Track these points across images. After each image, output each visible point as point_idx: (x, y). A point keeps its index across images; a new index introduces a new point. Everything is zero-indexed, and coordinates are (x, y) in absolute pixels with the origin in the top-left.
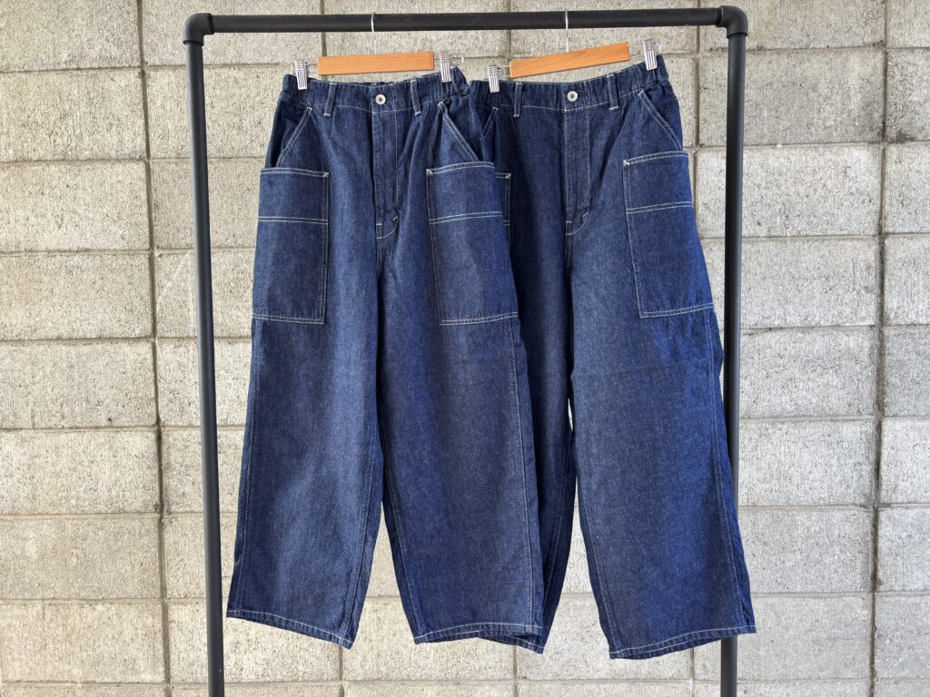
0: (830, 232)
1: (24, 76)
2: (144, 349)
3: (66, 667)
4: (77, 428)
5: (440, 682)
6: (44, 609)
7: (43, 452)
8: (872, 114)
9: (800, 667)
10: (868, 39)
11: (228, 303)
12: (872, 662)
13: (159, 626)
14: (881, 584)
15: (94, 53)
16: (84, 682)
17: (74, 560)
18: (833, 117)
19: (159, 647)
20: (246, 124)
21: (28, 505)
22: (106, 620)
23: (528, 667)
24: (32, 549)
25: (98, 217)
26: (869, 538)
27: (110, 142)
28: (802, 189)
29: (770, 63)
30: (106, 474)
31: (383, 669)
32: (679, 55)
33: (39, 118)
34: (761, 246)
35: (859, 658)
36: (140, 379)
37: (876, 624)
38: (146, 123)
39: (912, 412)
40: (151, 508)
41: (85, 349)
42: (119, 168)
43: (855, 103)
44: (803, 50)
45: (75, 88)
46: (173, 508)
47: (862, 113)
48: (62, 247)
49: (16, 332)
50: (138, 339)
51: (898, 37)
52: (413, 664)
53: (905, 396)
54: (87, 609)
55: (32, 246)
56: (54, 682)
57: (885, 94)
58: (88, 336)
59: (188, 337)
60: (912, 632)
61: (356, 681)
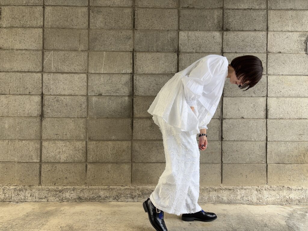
0: (210, 52)
1: (14, 6)
2: (39, 75)
3: (13, 158)
4: (21, 94)
5: (112, 163)
6: (8, 142)
7: (11, 100)
8: (220, 24)
9: (204, 160)
10: (219, 6)
11: (62, 64)
12: (222, 159)
13: (39, 147)
14: (223, 139)
15: (32, 2)
16: (18, 162)
17: (18, 129)
18: (210, 24)
19: (39, 152)
20: (68, 20)
21: (6, 114)
22: (25, 145)
23: (135, 159)
24: (7, 126)
25: (30, 41)
26: (220, 127)
27: (34, 23)
28: (204, 41)
29: (196, 11)
30: (28, 106)
31: (98, 159)
32: (175, 9)
33: (17, 16)
34: (194, 54)
35: (218, 158)
36: (38, 82)
37: (223, 149)
38: (44, 19)
39: (230, 96)
40: (39, 116)
41: (25, 74)
42: (36, 29)
43: (216, 21)
44: (203, 9)
45: (27, 10)
46: (45, 116)
47: (218, 24)
48: (20, 49)
49: (7, 69)
50: (38, 72)
51: (226, 6)
52: (105, 158)
53: (228, 92)
54: (20, 142)
55: (13, 48)
56: (10, 162)
57: (223, 19)
58: (25, 71)
59: (51, 72)
60: (231, 151)
61: (90, 163)
